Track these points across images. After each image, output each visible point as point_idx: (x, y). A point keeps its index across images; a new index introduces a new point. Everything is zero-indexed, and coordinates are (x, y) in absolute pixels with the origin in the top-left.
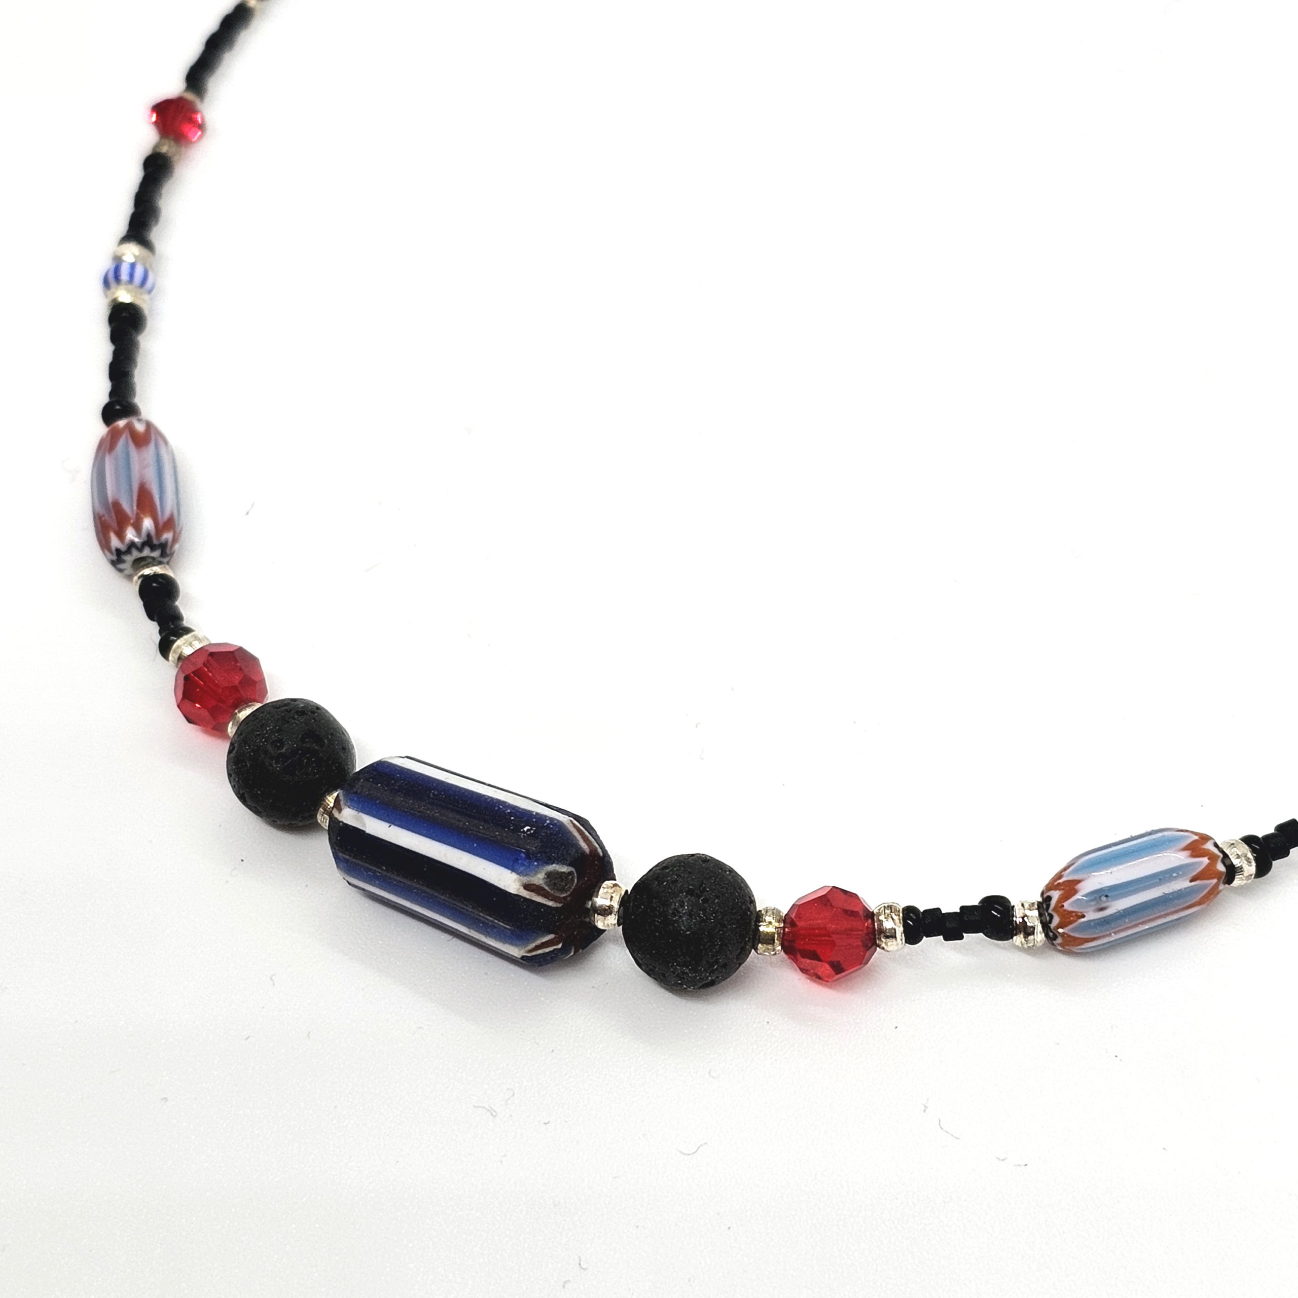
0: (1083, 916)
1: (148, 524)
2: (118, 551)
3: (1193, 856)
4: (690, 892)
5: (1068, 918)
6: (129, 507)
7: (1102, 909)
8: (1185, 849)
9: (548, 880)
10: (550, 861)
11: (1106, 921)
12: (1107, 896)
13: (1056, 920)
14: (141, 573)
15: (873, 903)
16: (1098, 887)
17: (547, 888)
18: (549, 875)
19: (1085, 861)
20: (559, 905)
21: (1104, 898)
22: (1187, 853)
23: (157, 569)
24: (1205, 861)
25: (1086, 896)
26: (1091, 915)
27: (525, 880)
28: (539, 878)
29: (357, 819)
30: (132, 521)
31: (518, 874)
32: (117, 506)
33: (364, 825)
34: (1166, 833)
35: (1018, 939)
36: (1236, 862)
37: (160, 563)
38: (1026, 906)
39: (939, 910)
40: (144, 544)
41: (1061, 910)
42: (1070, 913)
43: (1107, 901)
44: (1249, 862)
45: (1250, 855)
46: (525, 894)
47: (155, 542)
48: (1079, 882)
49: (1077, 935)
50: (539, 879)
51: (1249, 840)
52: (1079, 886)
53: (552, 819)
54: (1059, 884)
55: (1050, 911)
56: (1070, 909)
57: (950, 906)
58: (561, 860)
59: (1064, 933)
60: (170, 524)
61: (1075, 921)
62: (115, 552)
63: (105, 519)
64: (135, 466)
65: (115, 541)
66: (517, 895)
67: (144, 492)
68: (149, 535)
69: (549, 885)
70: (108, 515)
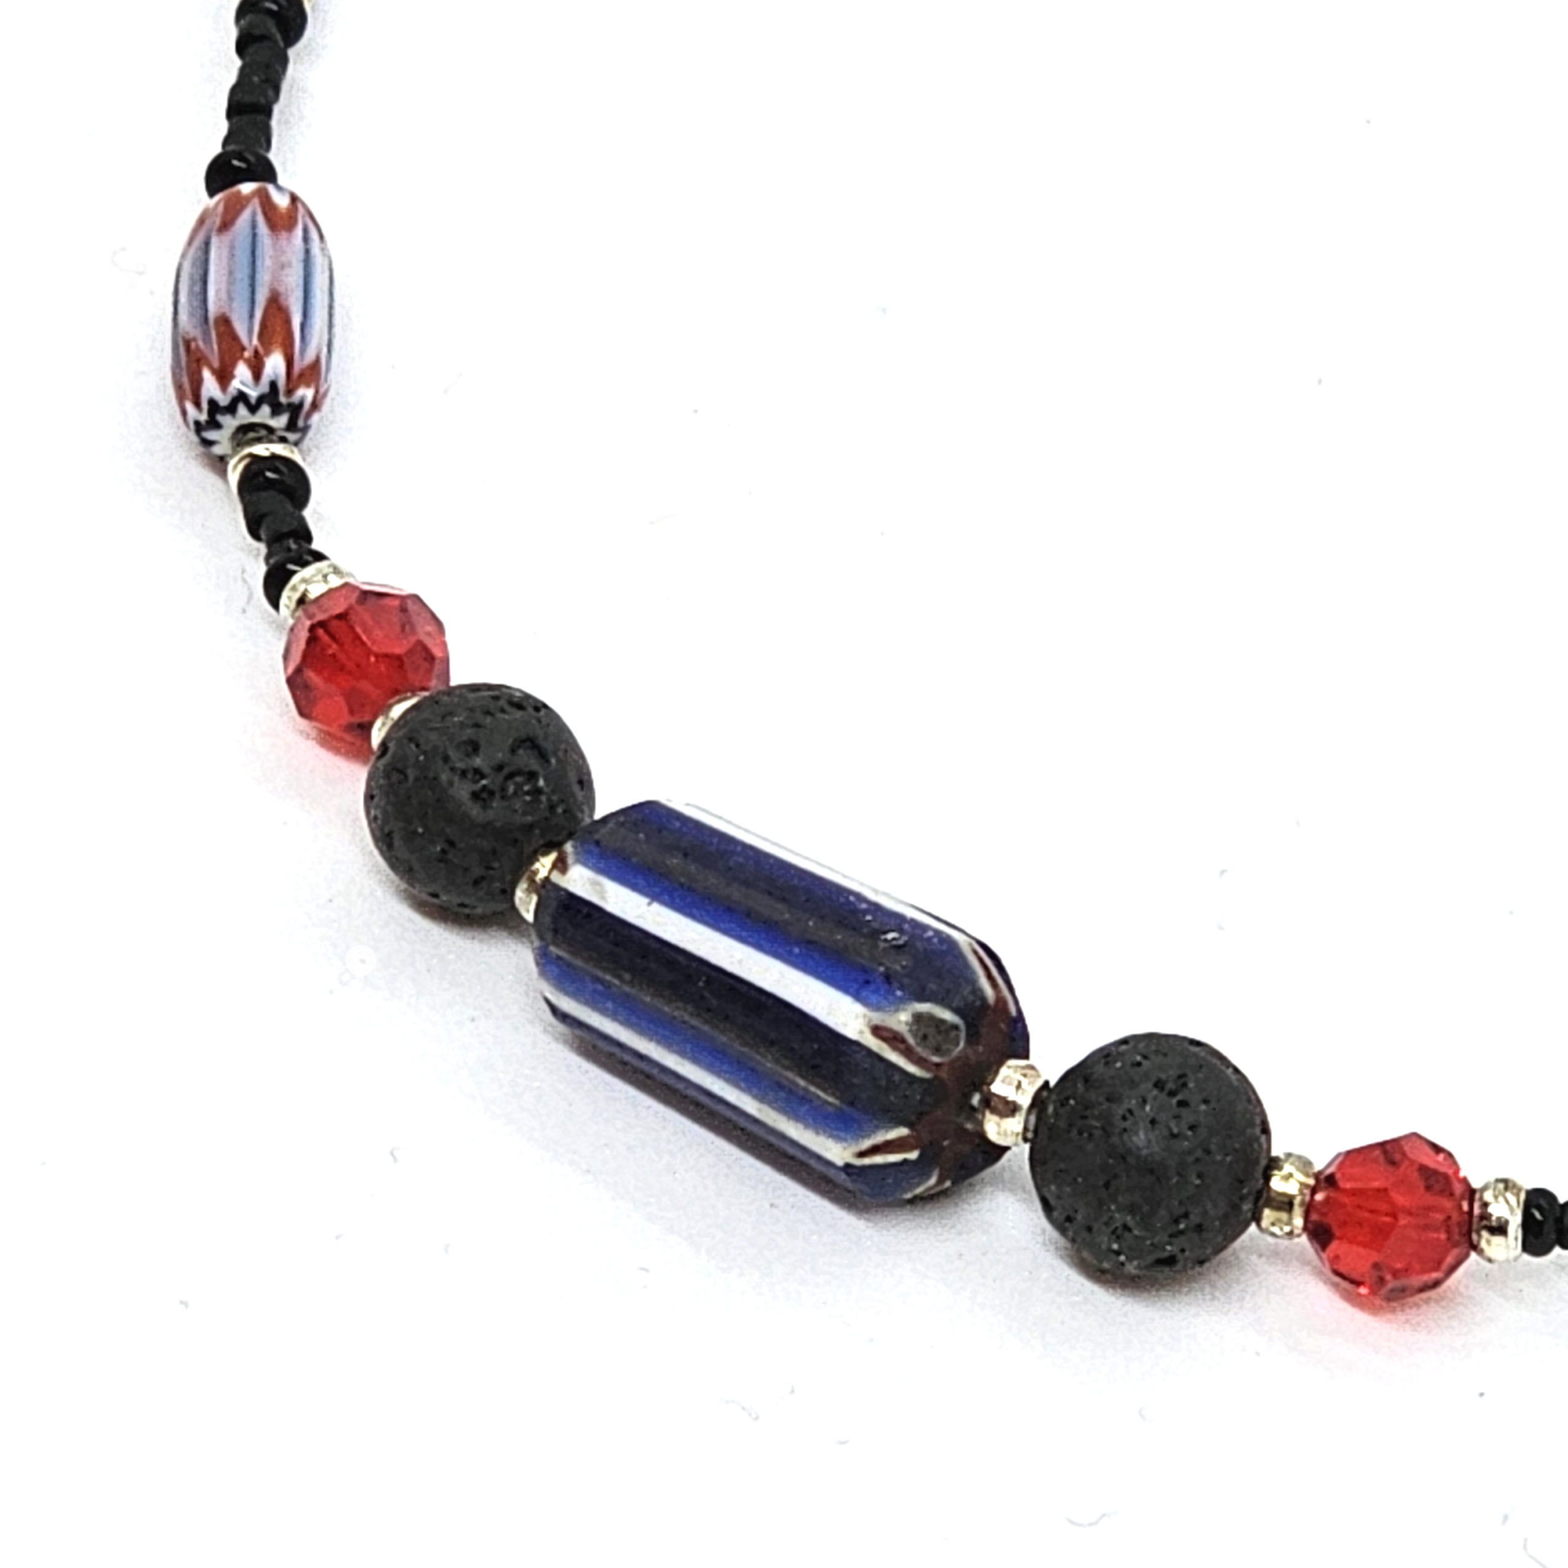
1: (275, 365)
2: (212, 406)
6: (247, 333)
9: (915, 1028)
10: (922, 999)
14: (246, 453)
17: (910, 1041)
18: (918, 1018)
20: (926, 1076)
23: (279, 449)
27: (878, 1018)
28: (901, 1020)
29: (593, 886)
30: (246, 355)
31: (866, 1006)
32: (223, 323)
33: (605, 900)
37: (283, 440)
40: (261, 400)
46: (872, 1042)
47: (283, 399)
50: (900, 1022)
53: (937, 932)
58: (941, 1000)
60: (313, 373)
62: (205, 406)
63: (197, 347)
64: (266, 263)
65: (210, 387)
66: (856, 1043)
67: (276, 307)
68: (273, 385)
69: (915, 1036)
70: (204, 340)
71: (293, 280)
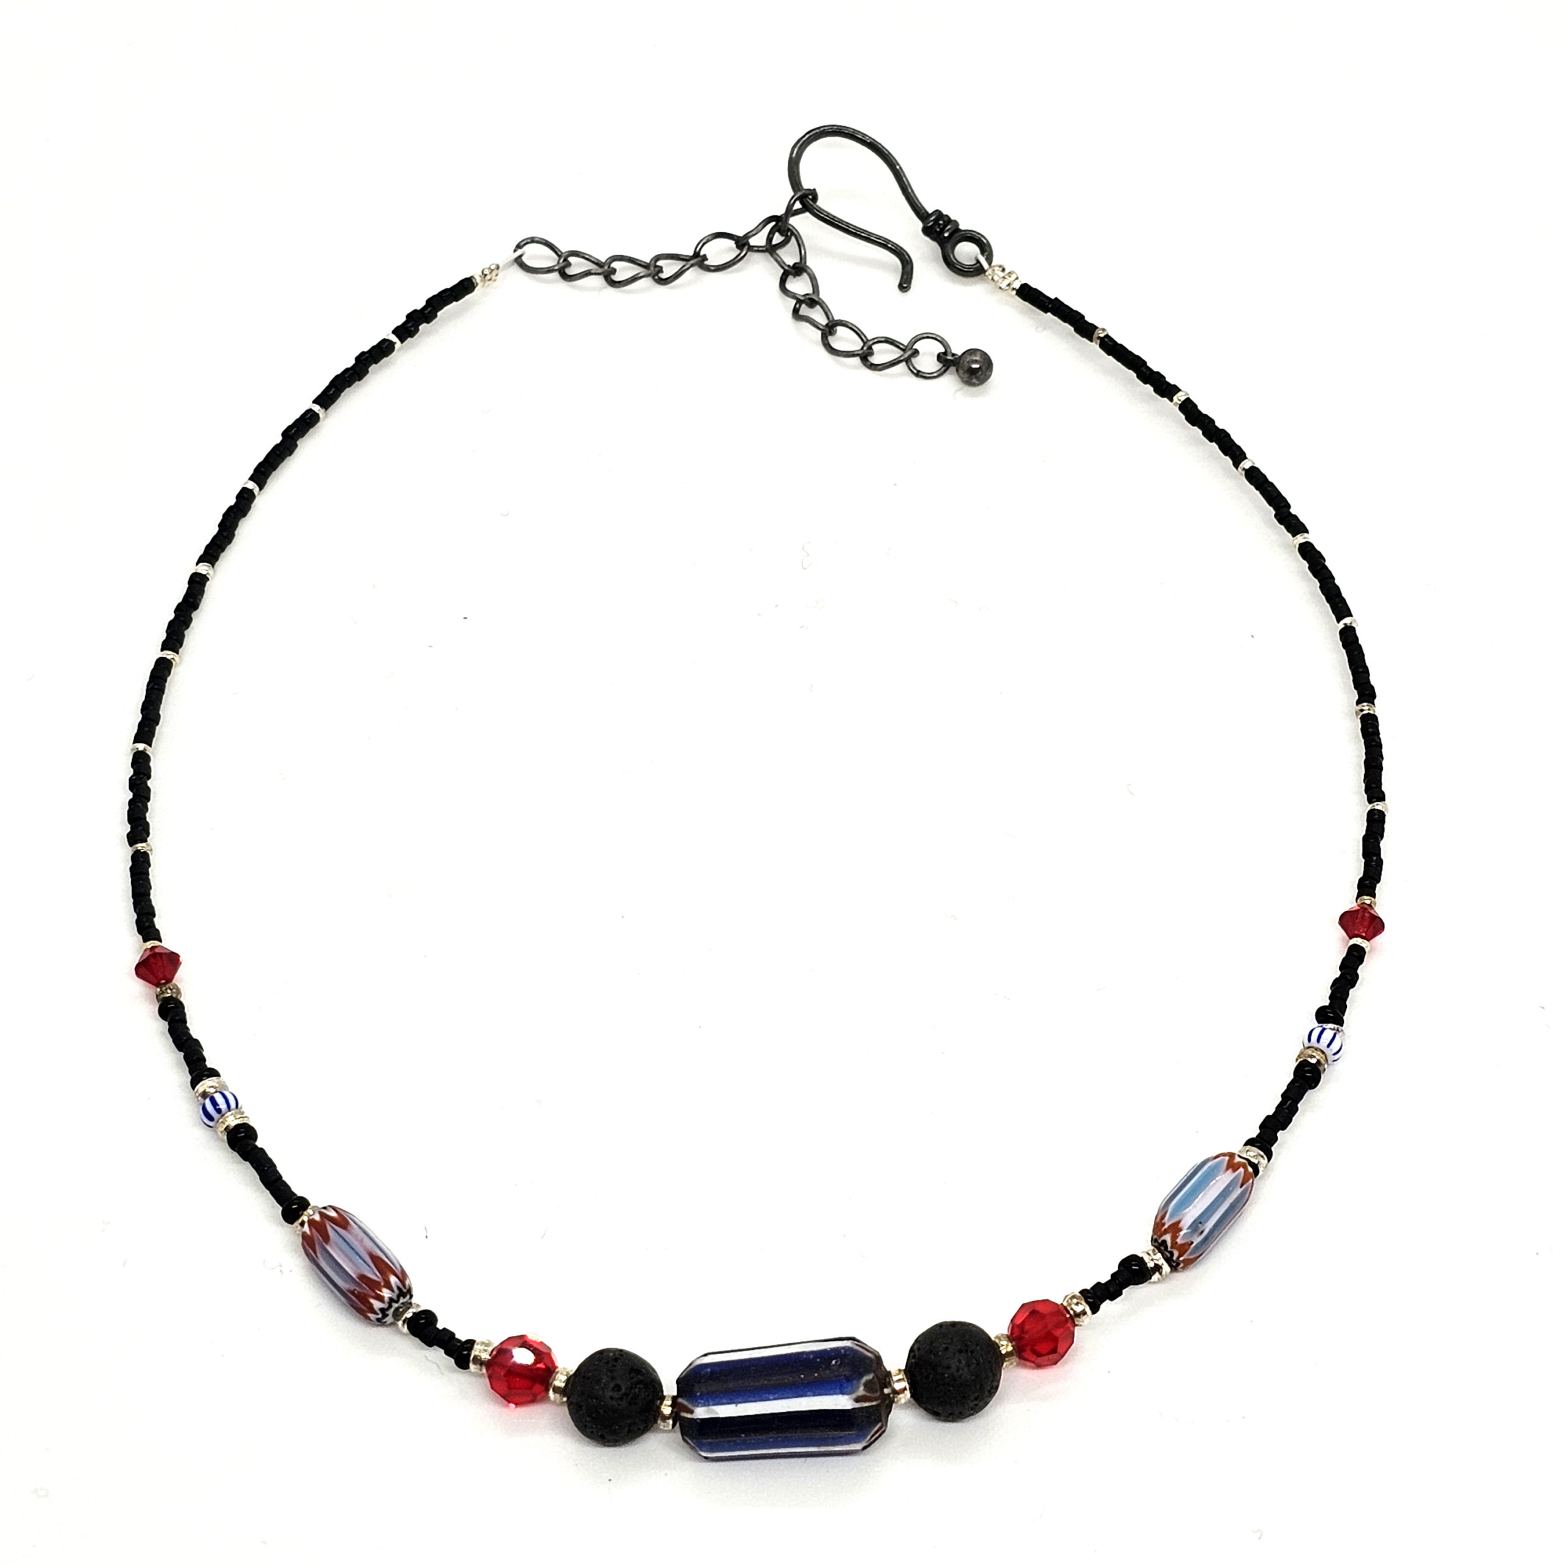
0: (1192, 1243)
1: (393, 1280)
2: (382, 1310)
3: (1234, 1171)
4: (961, 1351)
5: (1183, 1249)
6: (373, 1274)
7: (1202, 1232)
8: (1227, 1169)
9: (864, 1390)
10: (861, 1376)
11: (1206, 1239)
12: (1201, 1223)
13: (1176, 1254)
14: (403, 1318)
15: (1058, 1300)
16: (1193, 1220)
17: (868, 1395)
18: (866, 1385)
19: (1174, 1206)
20: (879, 1402)
21: (1200, 1225)
22: (1230, 1171)
23: (415, 1309)
24: (1241, 1170)
25: (1188, 1228)
26: (1197, 1240)
27: (854, 1396)
28: (861, 1391)
29: (708, 1412)
30: (382, 1284)
31: (848, 1394)
32: (363, 1278)
33: (717, 1413)
34: (1209, 1164)
35: (1156, 1277)
36: (1256, 1162)
38: (1151, 1252)
39: (1099, 1284)
40: (399, 1297)
41: (1177, 1246)
42: (1183, 1245)
43: (1203, 1226)
44: (1262, 1157)
45: (1262, 1153)
46: (858, 1405)
48: (1179, 1222)
49: (1192, 1257)
51: (1250, 1142)
52: (1181, 1225)
53: (843, 1348)
54: (1165, 1230)
55: (1169, 1249)
56: (1183, 1242)
57: (1105, 1278)
58: (867, 1372)
59: (1184, 1260)
61: (1189, 1248)
62: (379, 1312)
63: (358, 1292)
64: (356, 1244)
65: (377, 1305)
66: (854, 1409)
67: (375, 1259)
68: (399, 1288)
69: (869, 1392)
70: (359, 1287)
71: (370, 1244)
